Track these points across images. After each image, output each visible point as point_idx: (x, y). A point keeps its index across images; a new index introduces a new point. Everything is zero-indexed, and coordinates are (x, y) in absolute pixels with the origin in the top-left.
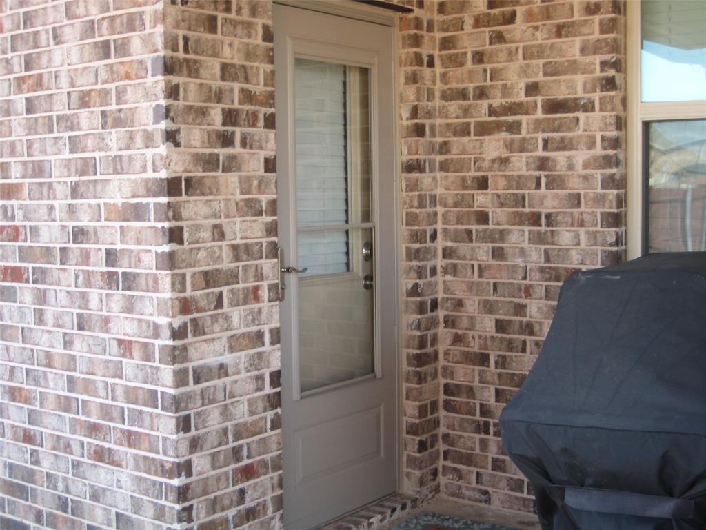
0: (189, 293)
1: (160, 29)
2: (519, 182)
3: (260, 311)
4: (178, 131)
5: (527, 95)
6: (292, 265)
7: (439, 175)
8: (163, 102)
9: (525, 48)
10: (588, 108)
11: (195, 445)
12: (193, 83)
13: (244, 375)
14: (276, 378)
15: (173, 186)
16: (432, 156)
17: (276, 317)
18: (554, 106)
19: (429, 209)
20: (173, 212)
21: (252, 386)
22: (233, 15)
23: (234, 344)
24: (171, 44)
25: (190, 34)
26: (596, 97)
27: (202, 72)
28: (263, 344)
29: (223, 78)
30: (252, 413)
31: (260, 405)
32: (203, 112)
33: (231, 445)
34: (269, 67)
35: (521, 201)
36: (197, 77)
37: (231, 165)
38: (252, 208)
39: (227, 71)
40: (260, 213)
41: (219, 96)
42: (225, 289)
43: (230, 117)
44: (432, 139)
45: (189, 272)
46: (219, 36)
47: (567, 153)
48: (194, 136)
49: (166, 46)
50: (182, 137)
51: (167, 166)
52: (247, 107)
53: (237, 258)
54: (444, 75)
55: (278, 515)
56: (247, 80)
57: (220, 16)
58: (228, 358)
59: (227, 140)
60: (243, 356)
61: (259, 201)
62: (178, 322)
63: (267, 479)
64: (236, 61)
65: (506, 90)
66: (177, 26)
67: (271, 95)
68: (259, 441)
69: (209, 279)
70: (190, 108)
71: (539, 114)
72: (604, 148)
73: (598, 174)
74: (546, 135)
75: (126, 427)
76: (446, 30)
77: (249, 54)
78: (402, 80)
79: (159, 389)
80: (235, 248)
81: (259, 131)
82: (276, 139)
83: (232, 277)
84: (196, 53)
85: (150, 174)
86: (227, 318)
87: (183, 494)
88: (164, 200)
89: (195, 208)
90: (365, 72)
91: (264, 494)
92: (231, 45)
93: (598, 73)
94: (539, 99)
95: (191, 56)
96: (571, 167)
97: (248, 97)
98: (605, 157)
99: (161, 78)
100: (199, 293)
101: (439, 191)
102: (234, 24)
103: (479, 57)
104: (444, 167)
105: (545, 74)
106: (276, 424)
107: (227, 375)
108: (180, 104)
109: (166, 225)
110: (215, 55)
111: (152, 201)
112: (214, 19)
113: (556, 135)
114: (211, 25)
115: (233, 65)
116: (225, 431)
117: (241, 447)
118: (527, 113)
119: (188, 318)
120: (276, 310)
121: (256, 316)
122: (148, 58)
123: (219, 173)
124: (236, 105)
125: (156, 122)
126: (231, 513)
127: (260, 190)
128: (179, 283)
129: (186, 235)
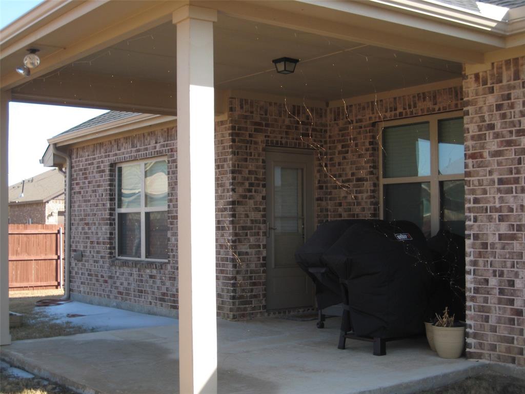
0: (237, 231)
1: (231, 162)
2: (349, 204)
3: (259, 239)
4: (235, 189)
5: (352, 176)
6: (273, 227)
7: (329, 202)
8: (231, 181)
9: (351, 161)
10: (367, 180)
11: (238, 272)
12: (240, 176)
13: (254, 256)
14: (264, 259)
15: (233, 203)
16: (326, 196)
17: (265, 241)
18: (359, 180)
19: (325, 213)
20: (233, 210)
21: (256, 259)
22: (253, 157)
23: (251, 247)
24: (234, 166)
25: (239, 163)
26: (368, 177)
27: (243, 173)
28: (260, 248)
29: (249, 174)
30: (256, 267)
31: (259, 266)
32: (243, 183)
33: (249, 275)
34: (264, 170)
35: (350, 209)
36: (241, 174)
37: (251, 198)
38: (257, 210)
39: (250, 172)
40: (260, 211)
41: (248, 179)
42: (248, 231)
43: (251, 185)
44: (326, 190)
45: (237, 226)
46: (248, 163)
47: (361, 195)
48: (240, 190)
49: (232, 166)
50: (237, 190)
51: (232, 198)
52: (256, 182)
53: (252, 223)
54: (330, 170)
55: (264, 299)
56: (257, 175)
57: (249, 158)
58: (249, 250)
59: (250, 191)
60: (253, 251)
61: (260, 208)
62: (234, 238)
63: (261, 287)
64: (253, 170)
65: (346, 175)
66: (236, 161)
67: (265, 178)
68: (258, 276)
69: (244, 228)
70: (239, 182)
71: (355, 183)
72: (370, 193)
73: (369, 201)
74: (356, 189)
75: (221, 268)
76: (331, 155)
77: (257, 167)
78: (316, 172)
79: (229, 257)
80: (252, 220)
81: (260, 188)
82: (266, 191)
83: (251, 228)
84: (241, 168)
85: (228, 200)
86: (249, 239)
87: (234, 285)
88: (231, 206)
89: (240, 209)
90: (302, 170)
91: (260, 291)
92: (252, 165)
93: (369, 170)
94: (354, 177)
95: (240, 169)
96: (362, 199)
97: (257, 179)
98: (371, 196)
99: (231, 175)
100: (241, 232)
101: (329, 207)
102: (253, 159)
103: (339, 164)
104: (330, 200)
105: (356, 170)
106: (264, 272)
107: (248, 255)
108: (236, 181)
109: (231, 213)
110: (247, 168)
111: (228, 207)
112: (247, 158)
113: (359, 189)
114: (246, 160)
115: (252, 171)
116: (247, 271)
117: (252, 276)
118: (351, 182)
119: (237, 238)
120: (265, 239)
121: (258, 240)
122: (228, 169)
123: (247, 200)
124: (253, 181)
125: (230, 186)
126: (249, 294)
127: (260, 204)
128: (234, 228)
129: (237, 216)
